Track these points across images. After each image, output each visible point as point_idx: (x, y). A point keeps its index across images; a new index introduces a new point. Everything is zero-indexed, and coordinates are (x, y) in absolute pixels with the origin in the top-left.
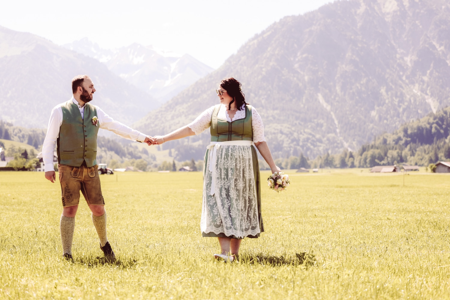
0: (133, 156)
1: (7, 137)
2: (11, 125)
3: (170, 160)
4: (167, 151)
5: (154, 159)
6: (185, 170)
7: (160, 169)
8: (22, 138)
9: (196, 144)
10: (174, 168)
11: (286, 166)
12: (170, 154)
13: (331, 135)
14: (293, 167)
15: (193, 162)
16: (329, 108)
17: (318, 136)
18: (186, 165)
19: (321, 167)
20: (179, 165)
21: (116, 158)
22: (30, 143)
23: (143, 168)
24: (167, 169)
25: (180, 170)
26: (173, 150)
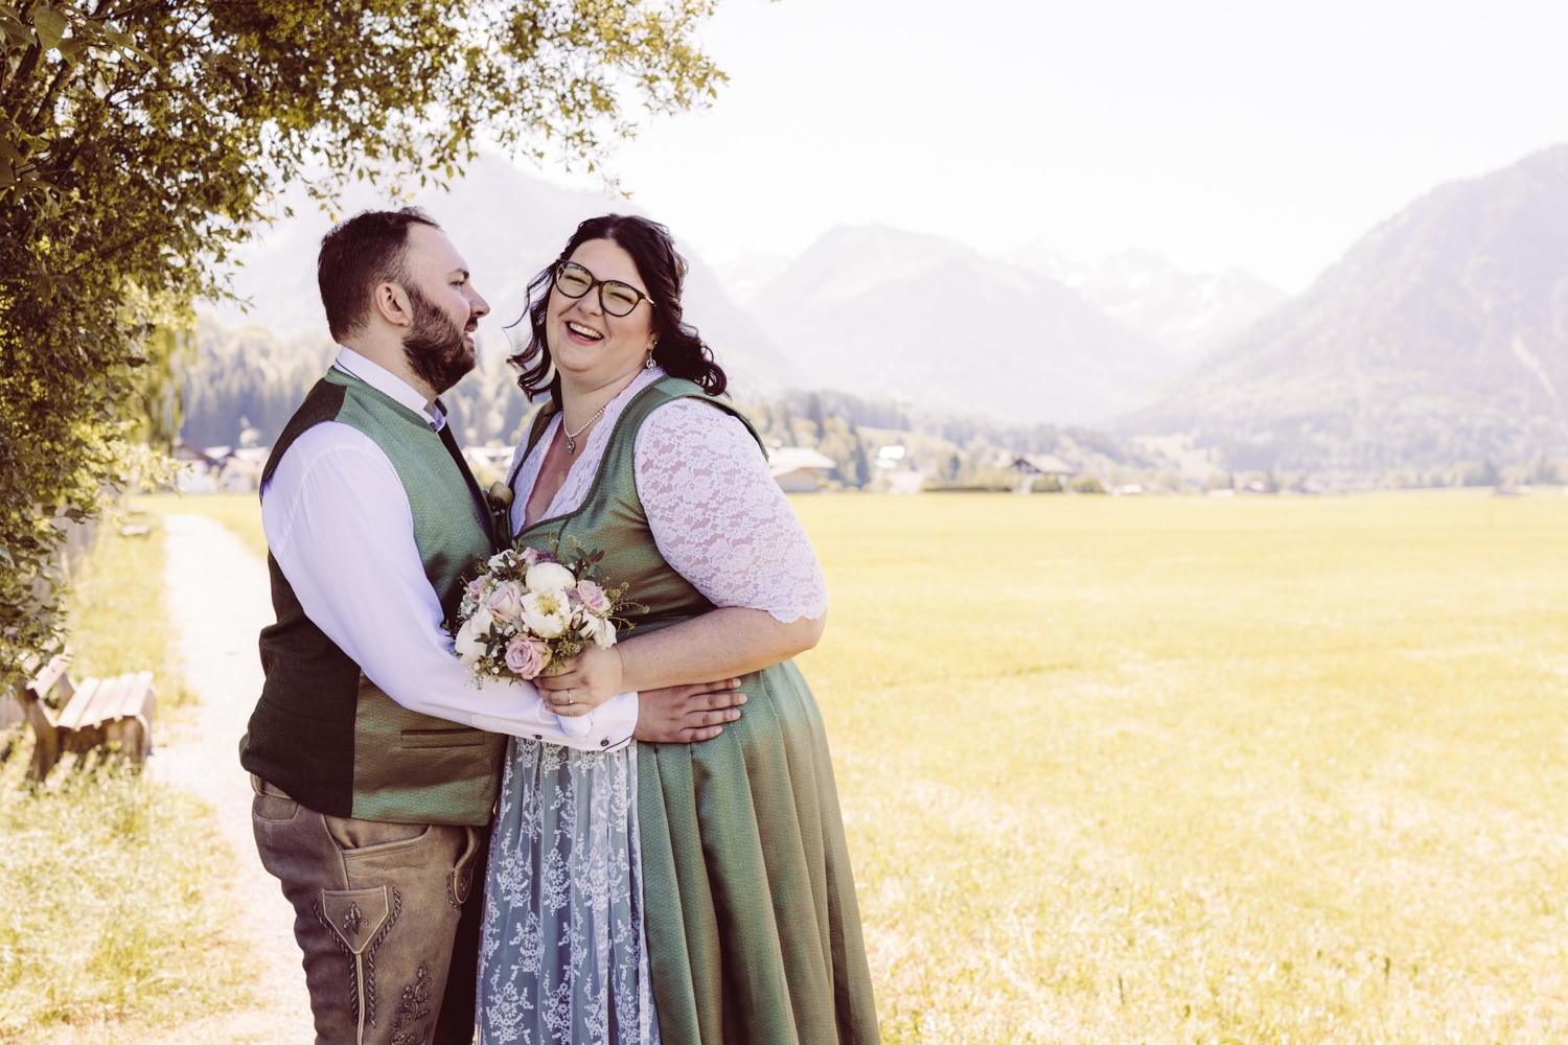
0: (1141, 463)
1: (905, 426)
2: (907, 405)
3: (1221, 474)
4: (1202, 453)
5: (1177, 465)
6: (1253, 491)
7: (1205, 490)
8: (931, 430)
9: (1262, 439)
10: (1231, 485)
11: (1454, 479)
12: (1209, 459)
13: (1540, 420)
14: (1470, 482)
15: (1270, 475)
16: (1532, 363)
17: (1512, 422)
18: (1256, 479)
19: (1528, 482)
20: (1241, 479)
21: (1109, 466)
22: (948, 435)
23: (1173, 486)
24: (1220, 487)
25: (1248, 488)
26: (1215, 452)
